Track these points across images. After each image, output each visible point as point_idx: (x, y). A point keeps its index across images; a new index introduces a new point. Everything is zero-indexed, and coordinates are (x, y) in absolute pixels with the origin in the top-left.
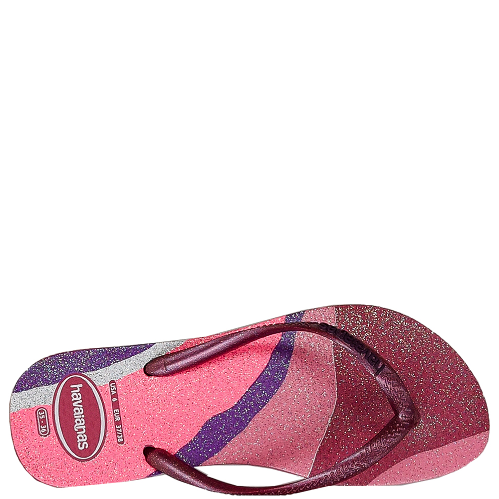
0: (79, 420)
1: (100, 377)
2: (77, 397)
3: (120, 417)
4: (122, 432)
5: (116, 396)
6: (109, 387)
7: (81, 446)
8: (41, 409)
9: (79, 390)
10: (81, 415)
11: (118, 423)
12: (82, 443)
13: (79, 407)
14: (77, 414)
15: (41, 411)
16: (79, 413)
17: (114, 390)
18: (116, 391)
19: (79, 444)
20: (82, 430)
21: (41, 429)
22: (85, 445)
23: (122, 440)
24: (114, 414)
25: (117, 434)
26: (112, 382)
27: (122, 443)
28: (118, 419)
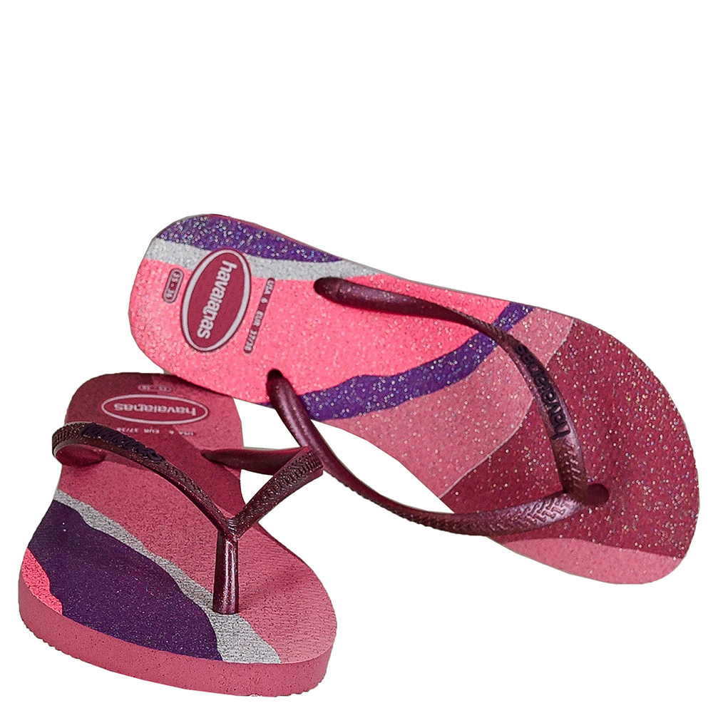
0: (213, 303)
1: (261, 268)
2: (224, 276)
3: (261, 322)
4: (254, 340)
5: (267, 297)
6: (265, 283)
7: (202, 332)
8: (178, 271)
9: (230, 270)
10: (218, 299)
11: (255, 328)
12: (204, 329)
13: (220, 289)
14: (216, 295)
15: (177, 273)
16: (217, 295)
17: (269, 290)
18: (271, 291)
19: (200, 330)
20: (211, 315)
21: (167, 292)
22: (207, 334)
23: (250, 349)
24: (256, 315)
25: (247, 340)
26: (272, 279)
27: (248, 352)
28: (257, 324)
